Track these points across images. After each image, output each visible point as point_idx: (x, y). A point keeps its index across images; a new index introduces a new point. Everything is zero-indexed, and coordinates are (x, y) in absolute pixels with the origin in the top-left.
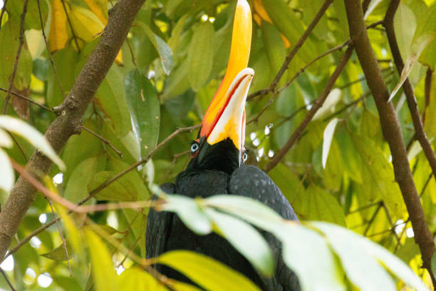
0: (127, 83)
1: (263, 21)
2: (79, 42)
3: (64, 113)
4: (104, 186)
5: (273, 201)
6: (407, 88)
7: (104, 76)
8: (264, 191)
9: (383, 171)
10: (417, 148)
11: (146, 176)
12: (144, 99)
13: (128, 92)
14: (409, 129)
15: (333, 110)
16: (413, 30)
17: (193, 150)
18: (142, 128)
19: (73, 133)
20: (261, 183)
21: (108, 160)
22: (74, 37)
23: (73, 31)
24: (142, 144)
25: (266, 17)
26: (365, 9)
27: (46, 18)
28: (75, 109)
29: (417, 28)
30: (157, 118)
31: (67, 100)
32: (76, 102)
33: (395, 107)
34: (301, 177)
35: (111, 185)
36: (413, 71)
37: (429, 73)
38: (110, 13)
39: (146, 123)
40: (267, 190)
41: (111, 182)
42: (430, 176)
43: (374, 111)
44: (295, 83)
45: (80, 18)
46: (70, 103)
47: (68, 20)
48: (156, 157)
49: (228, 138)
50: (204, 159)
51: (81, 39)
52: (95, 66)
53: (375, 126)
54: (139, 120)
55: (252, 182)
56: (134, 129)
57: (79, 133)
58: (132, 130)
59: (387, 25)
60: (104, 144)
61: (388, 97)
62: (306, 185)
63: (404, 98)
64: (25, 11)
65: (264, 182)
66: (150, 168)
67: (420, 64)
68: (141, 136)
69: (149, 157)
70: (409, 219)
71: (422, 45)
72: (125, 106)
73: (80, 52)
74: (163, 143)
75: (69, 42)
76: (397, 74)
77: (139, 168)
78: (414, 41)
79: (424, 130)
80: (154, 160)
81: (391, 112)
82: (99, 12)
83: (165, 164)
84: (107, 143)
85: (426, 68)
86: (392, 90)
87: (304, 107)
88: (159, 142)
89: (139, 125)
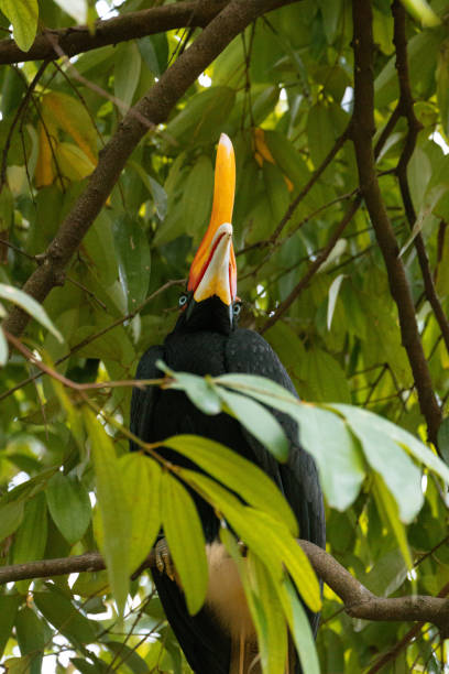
0: (116, 229)
1: (265, 161)
2: (65, 181)
3: (47, 262)
4: (86, 342)
5: (271, 370)
6: (418, 242)
7: (91, 223)
8: (261, 358)
9: (390, 333)
10: (427, 308)
11: (132, 331)
12: (133, 247)
13: (117, 238)
14: (419, 286)
15: (338, 262)
16: (428, 179)
17: (181, 303)
18: (129, 279)
19: (55, 285)
20: (259, 349)
21: (92, 311)
22: (59, 175)
23: (58, 168)
24: (130, 297)
25: (269, 157)
26: (377, 155)
27: (30, 153)
28: (58, 258)
29: (432, 177)
30: (147, 268)
31: (51, 247)
32: (61, 250)
33: (405, 262)
34: (302, 336)
35: (94, 342)
36: (425, 224)
37: (443, 226)
38: (101, 154)
39: (134, 273)
40: (264, 357)
41: (94, 338)
42: (439, 339)
43: (382, 267)
44: (299, 232)
45: (67, 154)
46: (54, 252)
47: (54, 156)
48: (144, 312)
49: (215, 296)
50: (192, 316)
51: (67, 178)
52: (82, 212)
53: (383, 283)
54: (127, 269)
55: (249, 347)
56: (121, 280)
57: (61, 285)
58: (118, 279)
59: (400, 173)
60: (88, 296)
61: (398, 252)
62: (308, 346)
63: (414, 253)
64: (8, 146)
65: (262, 349)
66: (137, 323)
67: (433, 217)
68: (129, 288)
69: (136, 312)
70: (415, 384)
71: (437, 196)
72: (113, 254)
73: (64, 192)
74: (153, 296)
75: (54, 181)
76: (408, 226)
77: (125, 323)
78: (428, 192)
79: (435, 288)
80: (141, 315)
81: (401, 269)
82: (88, 149)
83: (154, 319)
84: (92, 295)
85: (439, 221)
86: (403, 245)
87: (307, 258)
88: (148, 295)
89: (128, 277)
